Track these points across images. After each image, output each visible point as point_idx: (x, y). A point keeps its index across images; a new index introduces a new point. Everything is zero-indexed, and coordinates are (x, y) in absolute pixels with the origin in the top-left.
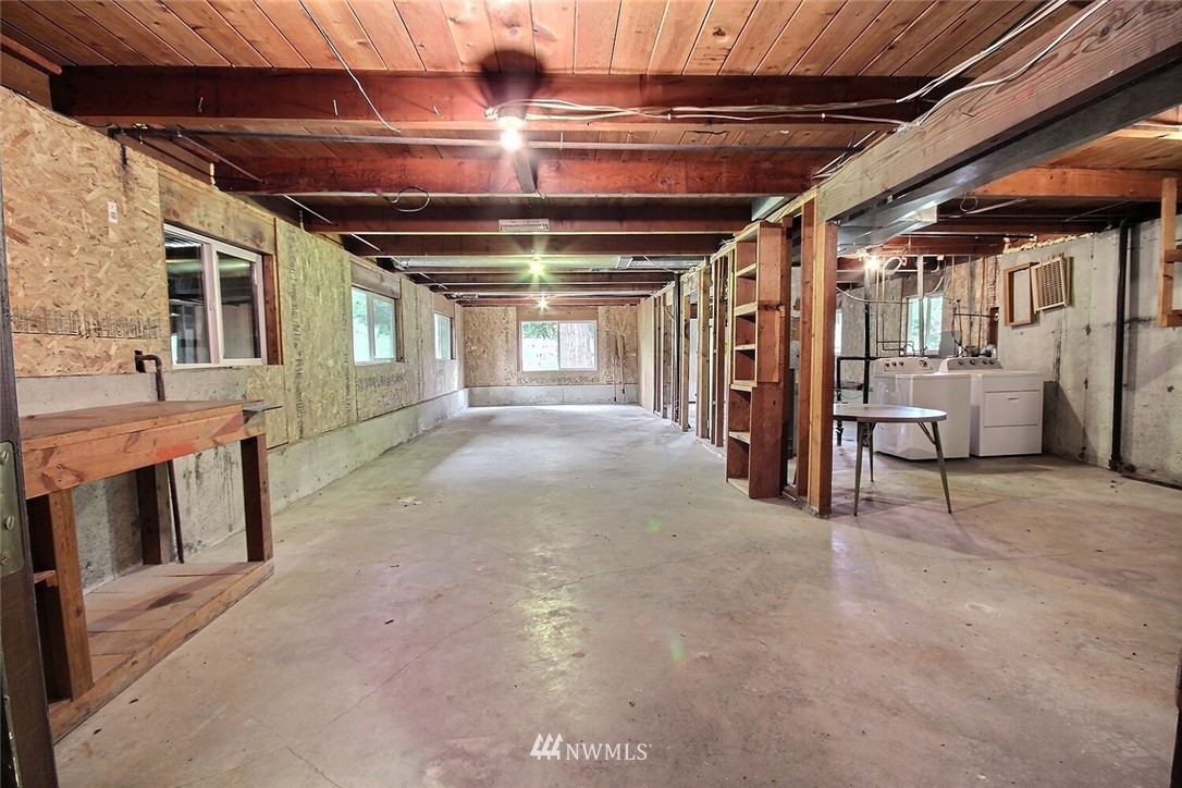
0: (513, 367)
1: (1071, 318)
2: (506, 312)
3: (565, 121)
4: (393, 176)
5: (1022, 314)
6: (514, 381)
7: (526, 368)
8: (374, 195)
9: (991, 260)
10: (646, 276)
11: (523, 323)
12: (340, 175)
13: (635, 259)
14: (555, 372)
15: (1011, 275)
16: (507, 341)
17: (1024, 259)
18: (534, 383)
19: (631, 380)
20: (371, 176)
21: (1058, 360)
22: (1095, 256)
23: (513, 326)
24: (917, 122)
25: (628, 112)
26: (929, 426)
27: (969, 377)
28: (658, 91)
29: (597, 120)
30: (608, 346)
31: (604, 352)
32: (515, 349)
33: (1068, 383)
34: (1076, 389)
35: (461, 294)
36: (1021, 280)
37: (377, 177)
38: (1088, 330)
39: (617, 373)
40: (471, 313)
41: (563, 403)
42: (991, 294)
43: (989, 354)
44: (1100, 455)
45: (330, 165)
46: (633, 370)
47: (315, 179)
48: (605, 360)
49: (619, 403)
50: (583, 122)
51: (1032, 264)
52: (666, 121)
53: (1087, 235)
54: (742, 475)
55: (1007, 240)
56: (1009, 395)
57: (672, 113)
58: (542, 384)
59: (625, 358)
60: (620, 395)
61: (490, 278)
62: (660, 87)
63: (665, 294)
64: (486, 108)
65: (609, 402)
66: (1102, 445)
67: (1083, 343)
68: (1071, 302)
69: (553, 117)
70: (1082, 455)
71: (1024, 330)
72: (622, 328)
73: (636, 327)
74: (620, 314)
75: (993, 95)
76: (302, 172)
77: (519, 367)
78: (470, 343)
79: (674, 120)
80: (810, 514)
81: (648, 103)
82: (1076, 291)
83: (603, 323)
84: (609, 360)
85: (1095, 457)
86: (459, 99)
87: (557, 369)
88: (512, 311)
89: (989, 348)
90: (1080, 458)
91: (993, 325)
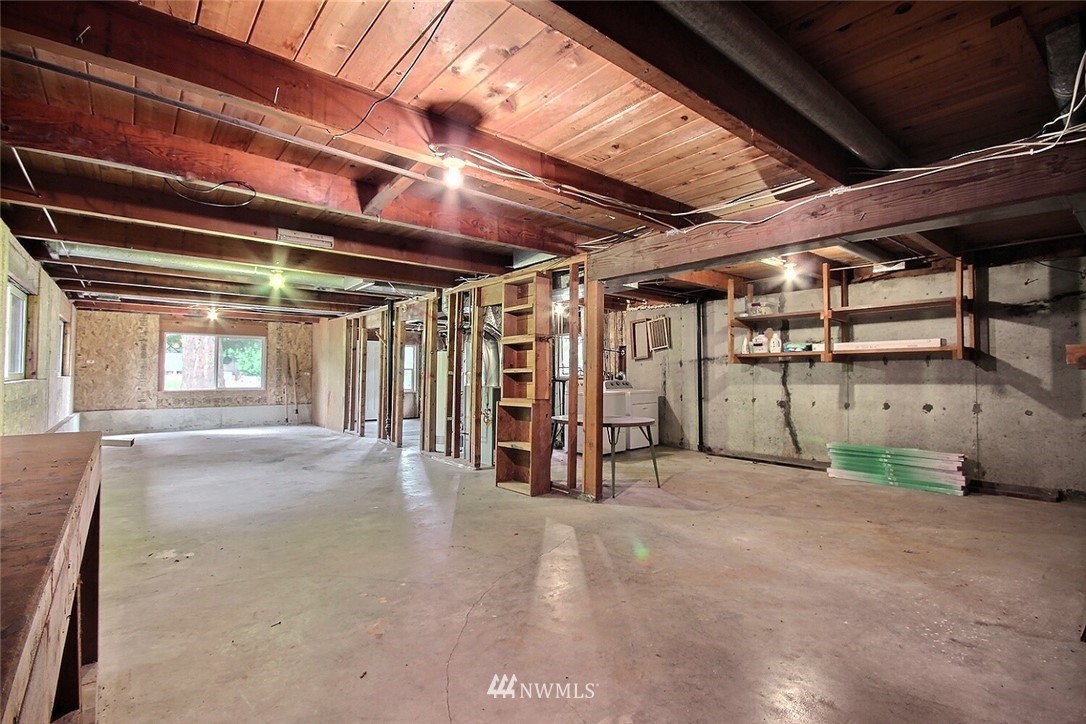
0: (152, 386)
1: (671, 355)
2: (143, 321)
3: (490, 174)
4: (213, 164)
5: (642, 352)
6: (153, 402)
7: (167, 388)
8: (179, 178)
9: (619, 313)
10: (356, 299)
11: (167, 335)
12: (134, 145)
13: (377, 284)
14: (211, 392)
15: (634, 325)
16: (144, 355)
17: (641, 316)
18: (182, 405)
19: (304, 399)
20: (181, 157)
21: (665, 383)
22: (683, 317)
23: (155, 337)
24: (685, 231)
25: (536, 179)
26: (645, 429)
27: (624, 394)
28: (552, 169)
29: (512, 179)
30: (279, 363)
31: (274, 371)
32: (155, 366)
33: (671, 398)
34: (676, 401)
35: (94, 294)
36: (641, 329)
37: (190, 160)
38: (681, 364)
39: (289, 393)
40: (89, 317)
41: (220, 426)
42: (619, 337)
43: (621, 378)
44: (691, 442)
45: (120, 129)
46: (306, 389)
47: (94, 143)
48: (275, 378)
49: (290, 425)
50: (501, 177)
51: (648, 320)
52: (556, 193)
53: (678, 305)
54: (518, 478)
55: (628, 301)
56: (643, 406)
57: (562, 188)
58: (192, 405)
59: (298, 377)
60: (293, 416)
61: (169, 281)
62: (553, 166)
63: (364, 317)
64: (429, 144)
65: (279, 423)
66: (692, 437)
67: (678, 372)
68: (671, 346)
69: (481, 167)
70: (681, 444)
71: (643, 362)
72: (296, 347)
73: (311, 346)
74: (294, 331)
75: (742, 229)
76: (75, 129)
77: (160, 387)
78: (83, 356)
79: (561, 194)
80: (588, 501)
81: (545, 176)
82: (673, 339)
83: (274, 339)
84: (279, 379)
85: (689, 444)
86: (404, 128)
87: (214, 388)
88: (153, 321)
89: (621, 373)
90: (680, 446)
91: (622, 358)
